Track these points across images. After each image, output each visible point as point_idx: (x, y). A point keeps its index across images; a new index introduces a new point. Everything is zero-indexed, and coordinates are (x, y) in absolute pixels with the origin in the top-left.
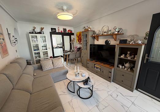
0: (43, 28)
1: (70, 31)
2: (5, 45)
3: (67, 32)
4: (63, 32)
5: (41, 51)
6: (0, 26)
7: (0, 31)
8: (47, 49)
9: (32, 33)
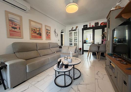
1: (103, 24)
2: (50, 35)
3: (99, 25)
4: (94, 26)
5: (73, 43)
6: (50, 27)
7: (49, 29)
8: (77, 42)
9: (70, 31)
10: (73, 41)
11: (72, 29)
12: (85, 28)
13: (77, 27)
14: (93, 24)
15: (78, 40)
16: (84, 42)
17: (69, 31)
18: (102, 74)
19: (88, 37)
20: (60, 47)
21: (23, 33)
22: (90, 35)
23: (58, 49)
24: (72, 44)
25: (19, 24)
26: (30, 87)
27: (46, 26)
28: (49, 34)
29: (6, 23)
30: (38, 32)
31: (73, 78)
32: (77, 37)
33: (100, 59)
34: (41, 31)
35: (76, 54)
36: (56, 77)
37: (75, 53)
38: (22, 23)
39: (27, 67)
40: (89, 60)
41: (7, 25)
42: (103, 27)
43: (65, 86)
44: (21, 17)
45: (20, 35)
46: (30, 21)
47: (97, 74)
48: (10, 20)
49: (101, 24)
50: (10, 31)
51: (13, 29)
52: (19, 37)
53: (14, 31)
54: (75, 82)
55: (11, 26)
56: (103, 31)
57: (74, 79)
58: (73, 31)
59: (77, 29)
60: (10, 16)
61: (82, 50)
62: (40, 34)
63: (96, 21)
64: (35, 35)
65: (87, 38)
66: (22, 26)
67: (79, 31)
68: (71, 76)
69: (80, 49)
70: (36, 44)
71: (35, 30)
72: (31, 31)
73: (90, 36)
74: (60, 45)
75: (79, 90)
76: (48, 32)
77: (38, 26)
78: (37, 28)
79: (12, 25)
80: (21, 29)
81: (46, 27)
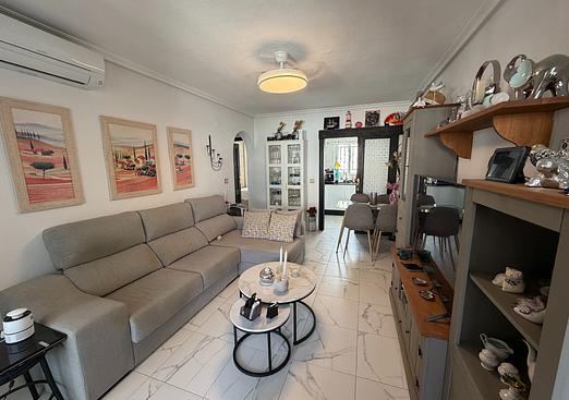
0: (301, 122)
1: (394, 119)
2: (189, 168)
3: (382, 124)
4: (364, 126)
5: (284, 187)
6: (189, 133)
7: (186, 143)
8: (299, 184)
9: (273, 139)
10: (285, 178)
11: (279, 130)
12: (331, 129)
13: (298, 125)
14: (359, 117)
15: (302, 174)
16: (327, 179)
17: (269, 139)
18: (378, 313)
19: (343, 157)
20: (234, 211)
21: (80, 179)
22: (347, 149)
23: (227, 220)
24: (279, 193)
25: (62, 145)
26: (153, 390)
27: (171, 131)
28: (187, 164)
29: (9, 150)
30: (141, 165)
31: (292, 340)
32: (301, 165)
33: (379, 252)
34: (154, 158)
35: (298, 241)
36: (238, 344)
37: (295, 237)
38: (73, 138)
39: (133, 325)
40: (341, 260)
41: (11, 161)
42: (393, 132)
43: (271, 372)
44: (65, 114)
45: (69, 192)
46: (106, 121)
47: (365, 316)
48: (21, 137)
49: (387, 119)
50: (29, 181)
51: (40, 173)
52: (67, 202)
53: (44, 181)
54: (299, 352)
55: (27, 160)
56: (394, 147)
57: (296, 343)
58: (283, 138)
59: (301, 135)
60: (22, 118)
61: (317, 215)
62: (151, 172)
63: (372, 108)
64: (132, 176)
65: (339, 160)
66: (75, 154)
67: (308, 139)
68: (286, 333)
69: (312, 211)
70: (140, 218)
71: (128, 158)
72: (112, 168)
73: (347, 153)
74: (233, 201)
75: (312, 378)
76: (181, 156)
77: (141, 138)
78: (134, 149)
79: (31, 155)
80: (71, 164)
81: (172, 137)
